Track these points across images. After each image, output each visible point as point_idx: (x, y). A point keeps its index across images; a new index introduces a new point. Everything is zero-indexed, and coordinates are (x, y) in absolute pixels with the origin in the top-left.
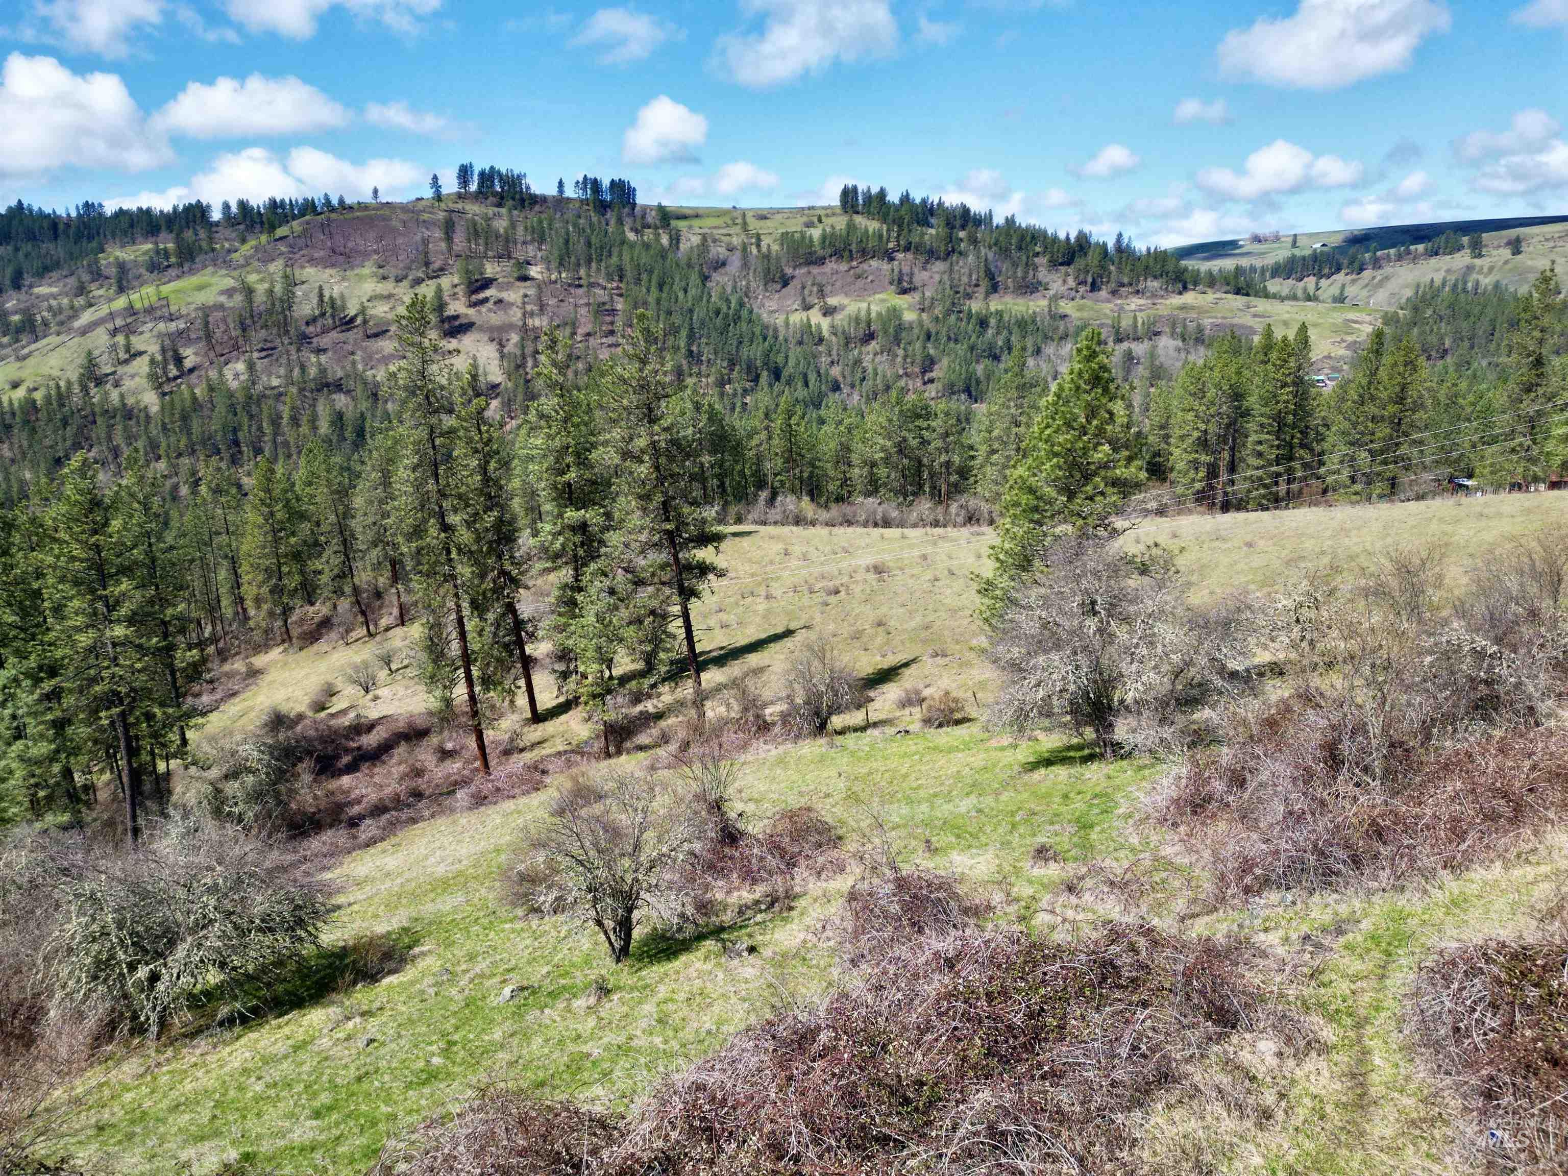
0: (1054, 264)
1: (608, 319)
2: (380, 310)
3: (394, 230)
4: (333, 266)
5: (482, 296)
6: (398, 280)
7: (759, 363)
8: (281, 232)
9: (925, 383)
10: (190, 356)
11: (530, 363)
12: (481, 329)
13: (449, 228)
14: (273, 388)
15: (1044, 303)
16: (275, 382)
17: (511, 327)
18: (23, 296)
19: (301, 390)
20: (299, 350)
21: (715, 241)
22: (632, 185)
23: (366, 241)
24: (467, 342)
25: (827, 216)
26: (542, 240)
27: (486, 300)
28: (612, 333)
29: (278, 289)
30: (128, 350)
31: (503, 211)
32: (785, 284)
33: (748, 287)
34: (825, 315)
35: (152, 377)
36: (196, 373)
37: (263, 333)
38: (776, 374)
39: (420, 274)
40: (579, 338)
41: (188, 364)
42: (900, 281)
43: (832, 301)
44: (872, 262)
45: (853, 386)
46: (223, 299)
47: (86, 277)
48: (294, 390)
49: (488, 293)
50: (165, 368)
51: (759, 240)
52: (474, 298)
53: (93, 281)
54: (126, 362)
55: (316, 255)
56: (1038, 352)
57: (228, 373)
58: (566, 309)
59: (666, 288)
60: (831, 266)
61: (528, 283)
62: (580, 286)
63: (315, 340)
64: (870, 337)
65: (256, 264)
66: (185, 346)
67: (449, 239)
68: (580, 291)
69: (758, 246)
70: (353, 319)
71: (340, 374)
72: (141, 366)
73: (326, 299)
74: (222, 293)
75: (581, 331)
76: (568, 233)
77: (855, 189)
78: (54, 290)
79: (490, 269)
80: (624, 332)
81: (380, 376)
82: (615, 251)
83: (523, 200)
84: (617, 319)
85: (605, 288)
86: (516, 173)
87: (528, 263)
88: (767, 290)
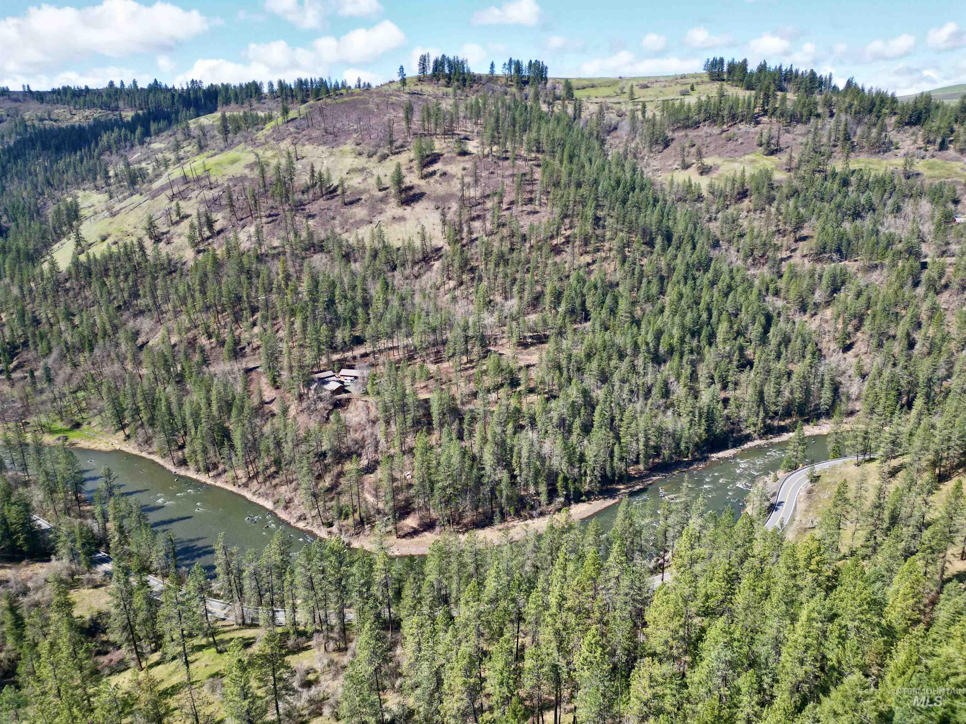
0: (902, 124)
1: (529, 188)
2: (355, 181)
3: (371, 112)
4: (325, 143)
5: (431, 169)
6: (370, 156)
7: (654, 229)
9: (796, 241)
10: (220, 220)
11: (466, 229)
12: (429, 198)
14: (275, 248)
15: (900, 161)
16: (276, 243)
17: (451, 196)
18: (144, 150)
19: (293, 250)
20: (294, 216)
21: (608, 108)
22: (545, 64)
23: (349, 122)
24: (419, 207)
25: (697, 84)
26: (478, 116)
27: (434, 173)
28: (531, 200)
29: (283, 161)
30: (178, 214)
31: (450, 90)
32: (666, 146)
33: (636, 148)
34: (701, 174)
35: (191, 238)
36: (222, 235)
37: (271, 202)
38: (668, 237)
39: (386, 151)
40: (505, 206)
41: (217, 227)
42: (768, 144)
43: (708, 161)
44: (741, 126)
45: (730, 241)
46: (247, 171)
47: (181, 137)
48: (288, 249)
49: (436, 167)
50: (200, 231)
51: (644, 107)
52: (426, 171)
53: (185, 140)
54: (177, 223)
55: (314, 135)
56: (898, 209)
57: (242, 236)
58: (495, 181)
59: (575, 160)
60: (705, 129)
61: (467, 158)
62: (507, 159)
63: (307, 207)
64: (743, 194)
65: (273, 142)
66: (218, 211)
67: (408, 120)
68: (506, 163)
69: (644, 112)
70: (335, 190)
71: (323, 236)
72: (186, 227)
73: (316, 175)
74: (247, 166)
75: (506, 200)
76: (498, 113)
77: (722, 60)
78: (162, 146)
79: (439, 145)
80: (540, 200)
81: (352, 240)
82: (535, 127)
83: (464, 80)
84: (535, 188)
85: (525, 160)
86: (460, 59)
87: (466, 138)
88: (651, 151)
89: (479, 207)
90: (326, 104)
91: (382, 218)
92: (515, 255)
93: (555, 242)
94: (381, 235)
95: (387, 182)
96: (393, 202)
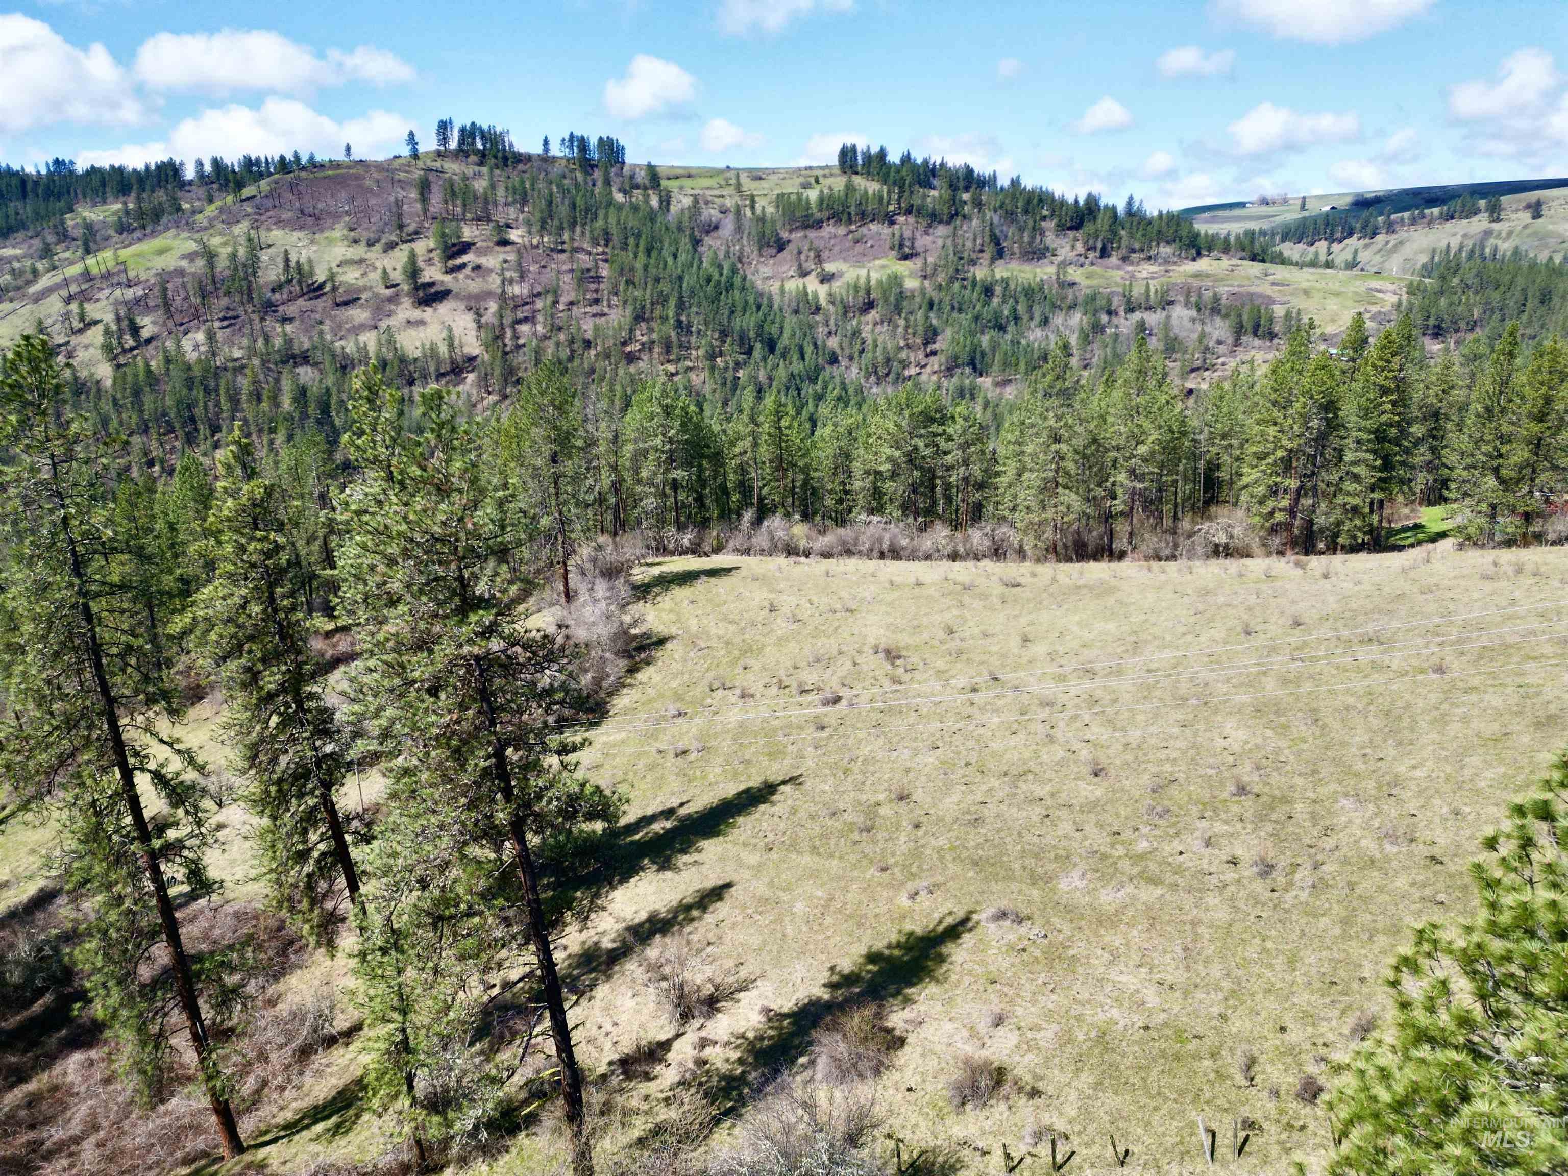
0: (1062, 228)
1: (593, 286)
2: (351, 276)
3: (367, 190)
4: (301, 228)
5: (459, 261)
6: (370, 244)
7: (752, 334)
8: (247, 191)
9: (927, 356)
10: (148, 325)
11: (509, 334)
12: (457, 297)
13: (424, 187)
14: (236, 360)
15: (1052, 270)
16: (237, 354)
17: (488, 294)
19: (264, 363)
20: (262, 319)
21: (707, 203)
22: (621, 143)
23: (339, 201)
24: (444, 308)
25: (825, 176)
26: (524, 201)
27: (463, 266)
28: (597, 301)
29: (242, 252)
30: (82, 319)
31: (485, 170)
32: (781, 249)
33: (741, 251)
34: (822, 282)
35: (107, 348)
36: (154, 343)
37: (225, 301)
38: (771, 346)
39: (394, 238)
40: (561, 307)
41: (145, 334)
42: (901, 246)
43: (830, 267)
44: (871, 226)
45: (851, 358)
46: (184, 264)
47: (51, 239)
48: (256, 362)
49: (465, 258)
50: (120, 338)
51: (753, 201)
52: (451, 263)
53: (59, 242)
54: (80, 331)
55: (284, 217)
56: (1045, 322)
57: (187, 344)
58: (548, 276)
59: (654, 254)
60: (829, 229)
61: (508, 248)
62: (563, 251)
63: (281, 309)
64: (870, 305)
65: (221, 226)
66: (143, 315)
67: (424, 198)
68: (563, 257)
69: (753, 208)
70: (321, 286)
71: (307, 345)
72: (95, 335)
73: (292, 264)
74: (183, 257)
75: (564, 299)
76: (551, 195)
77: (854, 149)
78: (18, 252)
79: (468, 233)
80: (609, 300)
81: (350, 348)
82: (601, 213)
83: (505, 159)
84: (602, 286)
85: (589, 253)
86: (498, 129)
87: (509, 226)
88: (761, 255)
89: (527, 307)
90: (298, 178)
91: (392, 322)
92: (576, 362)
93: (629, 349)
94: (391, 342)
95: (397, 276)
96: (407, 302)
